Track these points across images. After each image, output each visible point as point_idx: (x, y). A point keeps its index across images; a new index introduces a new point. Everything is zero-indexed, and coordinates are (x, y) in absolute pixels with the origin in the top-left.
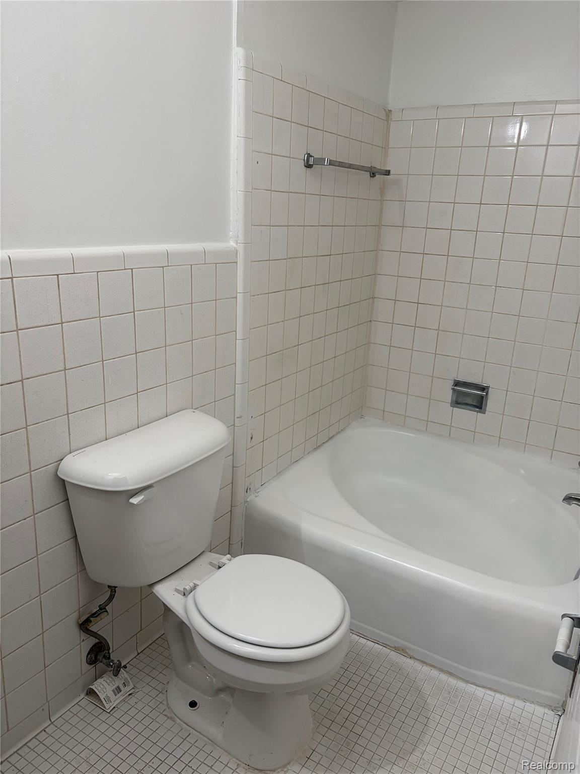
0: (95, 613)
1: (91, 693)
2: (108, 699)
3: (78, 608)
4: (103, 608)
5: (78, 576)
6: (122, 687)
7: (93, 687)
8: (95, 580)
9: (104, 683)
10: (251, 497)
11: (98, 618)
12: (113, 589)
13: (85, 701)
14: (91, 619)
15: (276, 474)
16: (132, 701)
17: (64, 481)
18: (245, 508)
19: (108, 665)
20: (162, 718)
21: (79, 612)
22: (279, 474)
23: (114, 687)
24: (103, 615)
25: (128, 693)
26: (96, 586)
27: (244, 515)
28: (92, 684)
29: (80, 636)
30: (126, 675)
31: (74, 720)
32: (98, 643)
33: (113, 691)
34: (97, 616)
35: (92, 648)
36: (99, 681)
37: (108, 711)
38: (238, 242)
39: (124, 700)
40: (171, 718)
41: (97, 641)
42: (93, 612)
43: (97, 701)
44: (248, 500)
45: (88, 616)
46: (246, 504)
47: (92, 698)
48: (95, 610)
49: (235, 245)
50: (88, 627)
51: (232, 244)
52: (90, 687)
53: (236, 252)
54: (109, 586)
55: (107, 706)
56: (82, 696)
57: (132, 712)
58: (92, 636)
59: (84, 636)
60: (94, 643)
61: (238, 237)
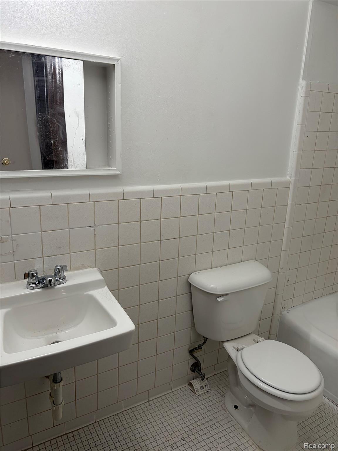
0: (197, 348)
1: (190, 384)
2: (197, 390)
3: (189, 343)
4: (200, 347)
5: (191, 329)
6: (204, 387)
7: (192, 382)
8: (199, 333)
9: (197, 382)
10: (284, 312)
11: (198, 351)
12: (206, 339)
13: (188, 387)
14: (195, 350)
15: (302, 303)
16: (208, 395)
17: (190, 284)
18: (280, 317)
19: (199, 374)
20: (220, 408)
21: (190, 345)
22: (304, 303)
23: (201, 385)
24: (200, 350)
25: (207, 391)
26: (199, 335)
27: (279, 320)
28: (192, 380)
29: (189, 357)
30: (207, 382)
31: (182, 394)
32: (197, 362)
33: (200, 387)
34: (197, 350)
35: (193, 364)
36: (195, 380)
37: (197, 395)
38: (292, 177)
39: (204, 393)
40: (225, 410)
41: (196, 361)
42: (196, 347)
43: (193, 389)
44: (282, 313)
45: (194, 348)
46: (281, 316)
47: (191, 387)
48: (197, 347)
49: (289, 179)
50: (193, 353)
51: (288, 178)
52: (191, 381)
53: (290, 182)
54: (204, 337)
55: (197, 393)
56: (187, 385)
57: (208, 400)
58: (194, 358)
59: (191, 357)
60: (195, 362)
61: (291, 175)
